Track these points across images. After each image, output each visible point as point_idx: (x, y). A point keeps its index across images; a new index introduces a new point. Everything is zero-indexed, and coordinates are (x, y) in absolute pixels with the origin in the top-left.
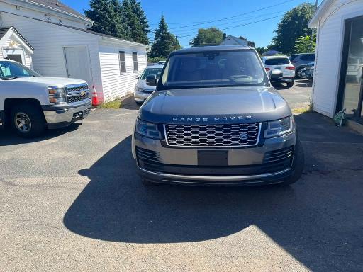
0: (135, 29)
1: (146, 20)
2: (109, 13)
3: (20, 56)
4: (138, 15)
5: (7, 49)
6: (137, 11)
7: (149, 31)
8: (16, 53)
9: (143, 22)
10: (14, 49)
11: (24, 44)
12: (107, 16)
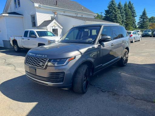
0: (128, 16)
1: (135, 11)
2: (115, 10)
3: (57, 29)
4: (131, 9)
5: (52, 27)
6: (131, 8)
7: (136, 16)
8: (56, 28)
9: (133, 12)
10: (55, 27)
11: (59, 25)
12: (113, 11)
